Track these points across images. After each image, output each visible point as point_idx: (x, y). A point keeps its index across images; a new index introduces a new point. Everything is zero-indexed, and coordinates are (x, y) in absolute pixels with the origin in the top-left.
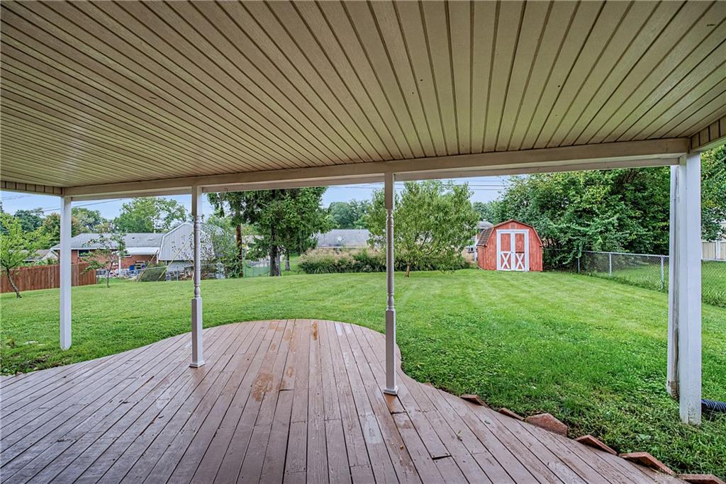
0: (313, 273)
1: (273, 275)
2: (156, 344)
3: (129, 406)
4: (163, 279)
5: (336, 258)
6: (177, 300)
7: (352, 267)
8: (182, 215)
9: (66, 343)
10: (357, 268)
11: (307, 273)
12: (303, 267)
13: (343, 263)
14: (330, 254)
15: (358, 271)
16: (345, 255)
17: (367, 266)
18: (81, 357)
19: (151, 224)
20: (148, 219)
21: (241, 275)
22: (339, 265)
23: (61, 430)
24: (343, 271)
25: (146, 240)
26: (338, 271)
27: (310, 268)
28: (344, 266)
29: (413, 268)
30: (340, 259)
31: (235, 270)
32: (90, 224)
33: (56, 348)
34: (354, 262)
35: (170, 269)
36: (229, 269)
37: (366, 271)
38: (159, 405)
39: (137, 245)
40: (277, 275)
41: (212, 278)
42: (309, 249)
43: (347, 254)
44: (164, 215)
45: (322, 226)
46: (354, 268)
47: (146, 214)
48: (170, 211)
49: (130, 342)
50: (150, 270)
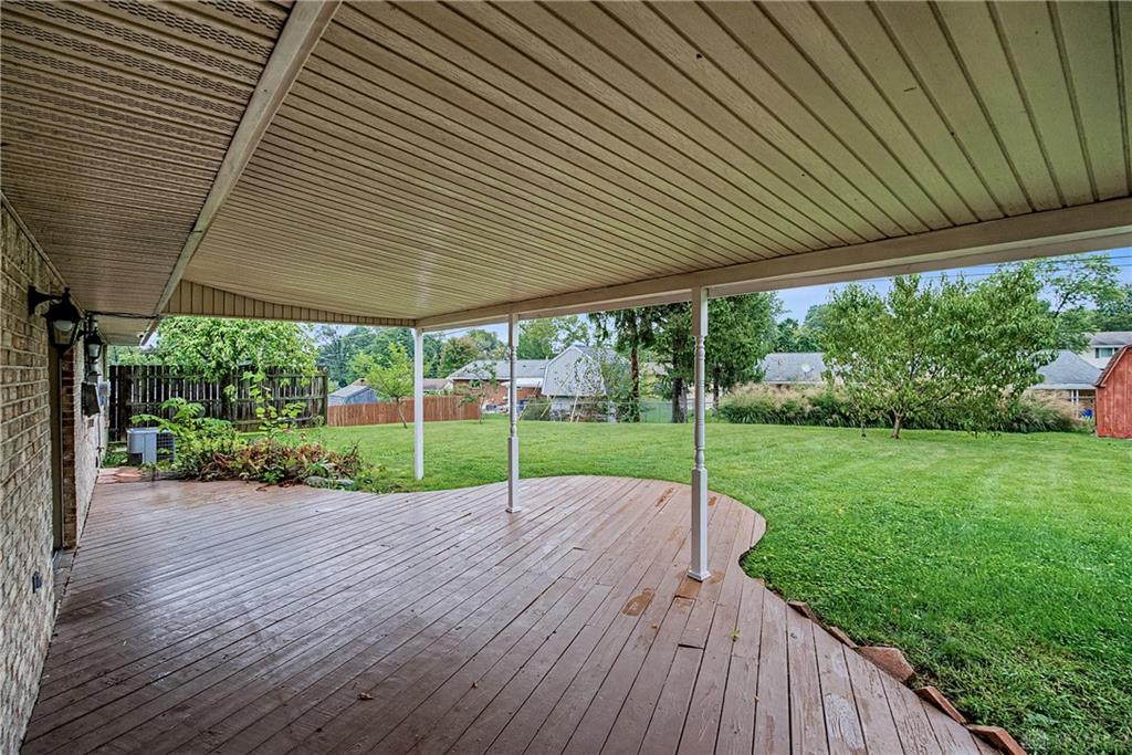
0: (741, 422)
1: (676, 422)
2: (491, 485)
3: (440, 532)
4: (546, 417)
5: (779, 399)
6: (534, 443)
7: (806, 415)
8: (584, 336)
9: (420, 475)
10: (815, 419)
11: (732, 421)
12: (724, 413)
13: (789, 408)
14: (770, 394)
15: (816, 424)
16: (793, 395)
17: (834, 416)
18: (427, 487)
19: (548, 347)
20: (546, 342)
21: (637, 420)
22: (784, 413)
23: (386, 540)
24: (790, 421)
25: (537, 368)
26: (782, 422)
27: (736, 415)
28: (792, 414)
29: (907, 423)
30: (784, 402)
31: (630, 411)
32: (487, 349)
33: (412, 477)
34: (808, 408)
35: (555, 406)
36: (622, 410)
37: (832, 425)
38: (461, 537)
39: (528, 375)
40: (681, 422)
41: (603, 421)
42: (738, 384)
43: (798, 395)
44: (563, 335)
45: (745, 350)
46: (809, 418)
47: (544, 335)
48: (568, 329)
49: (471, 480)
50: (536, 406)
